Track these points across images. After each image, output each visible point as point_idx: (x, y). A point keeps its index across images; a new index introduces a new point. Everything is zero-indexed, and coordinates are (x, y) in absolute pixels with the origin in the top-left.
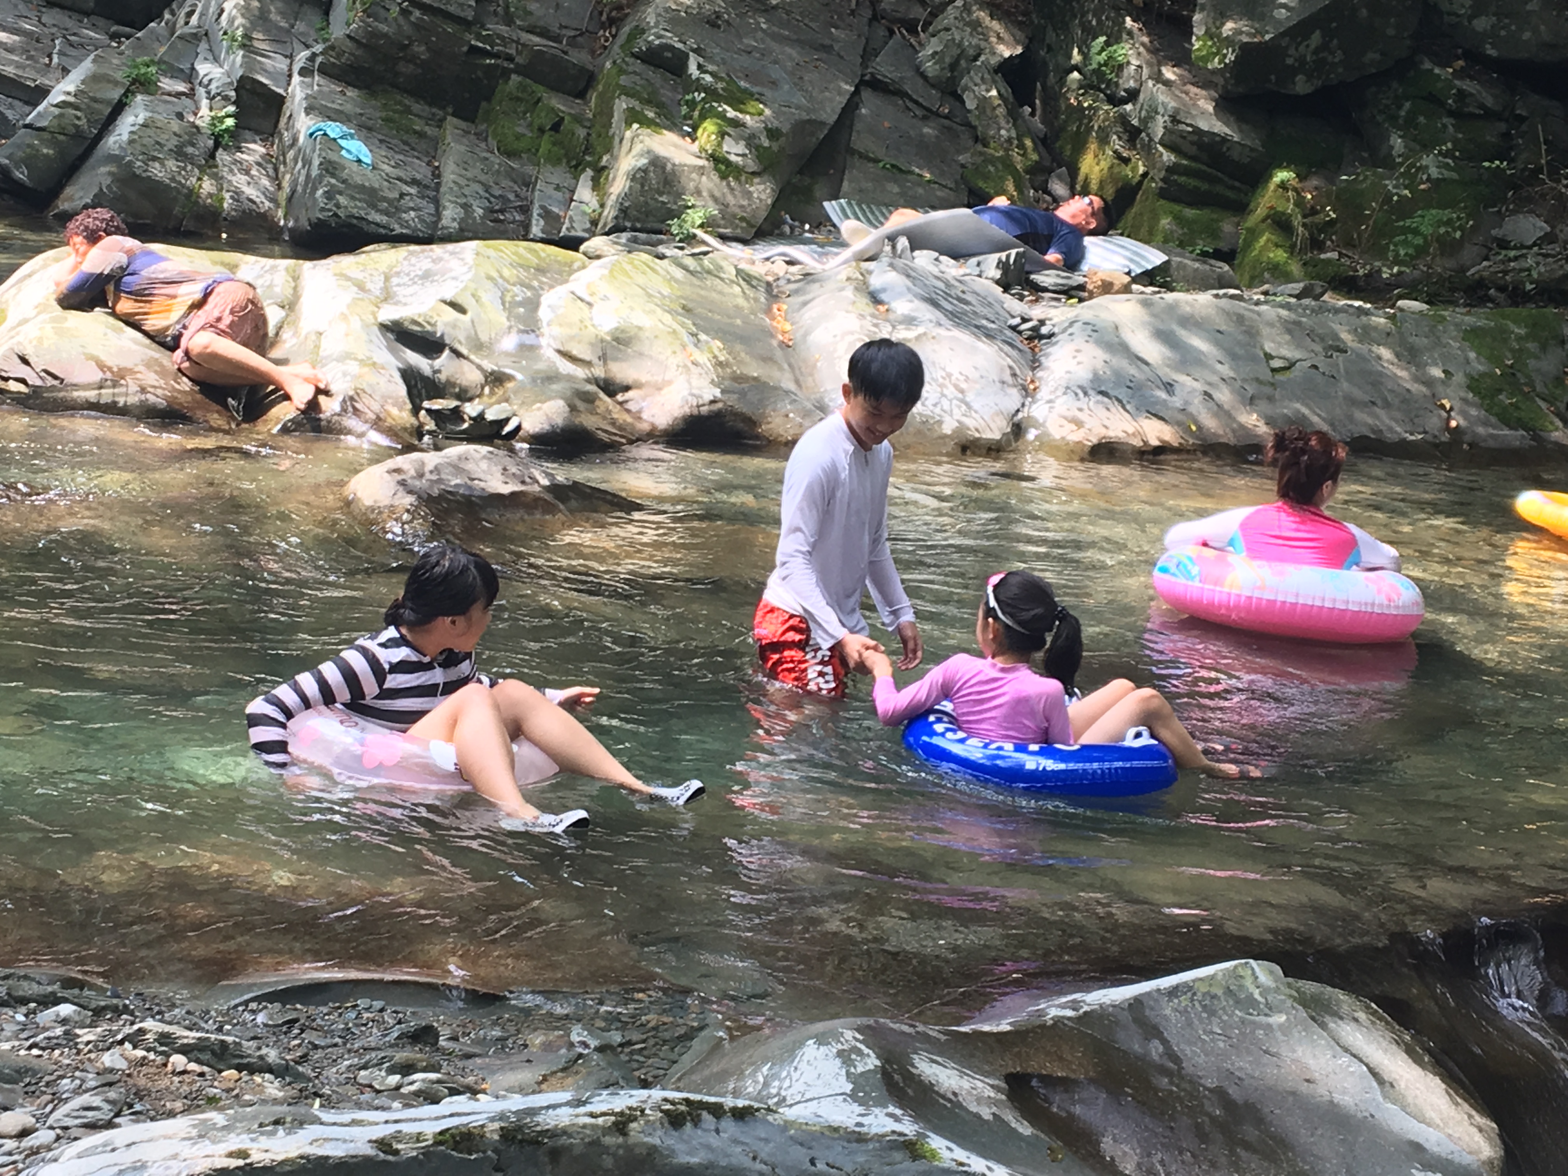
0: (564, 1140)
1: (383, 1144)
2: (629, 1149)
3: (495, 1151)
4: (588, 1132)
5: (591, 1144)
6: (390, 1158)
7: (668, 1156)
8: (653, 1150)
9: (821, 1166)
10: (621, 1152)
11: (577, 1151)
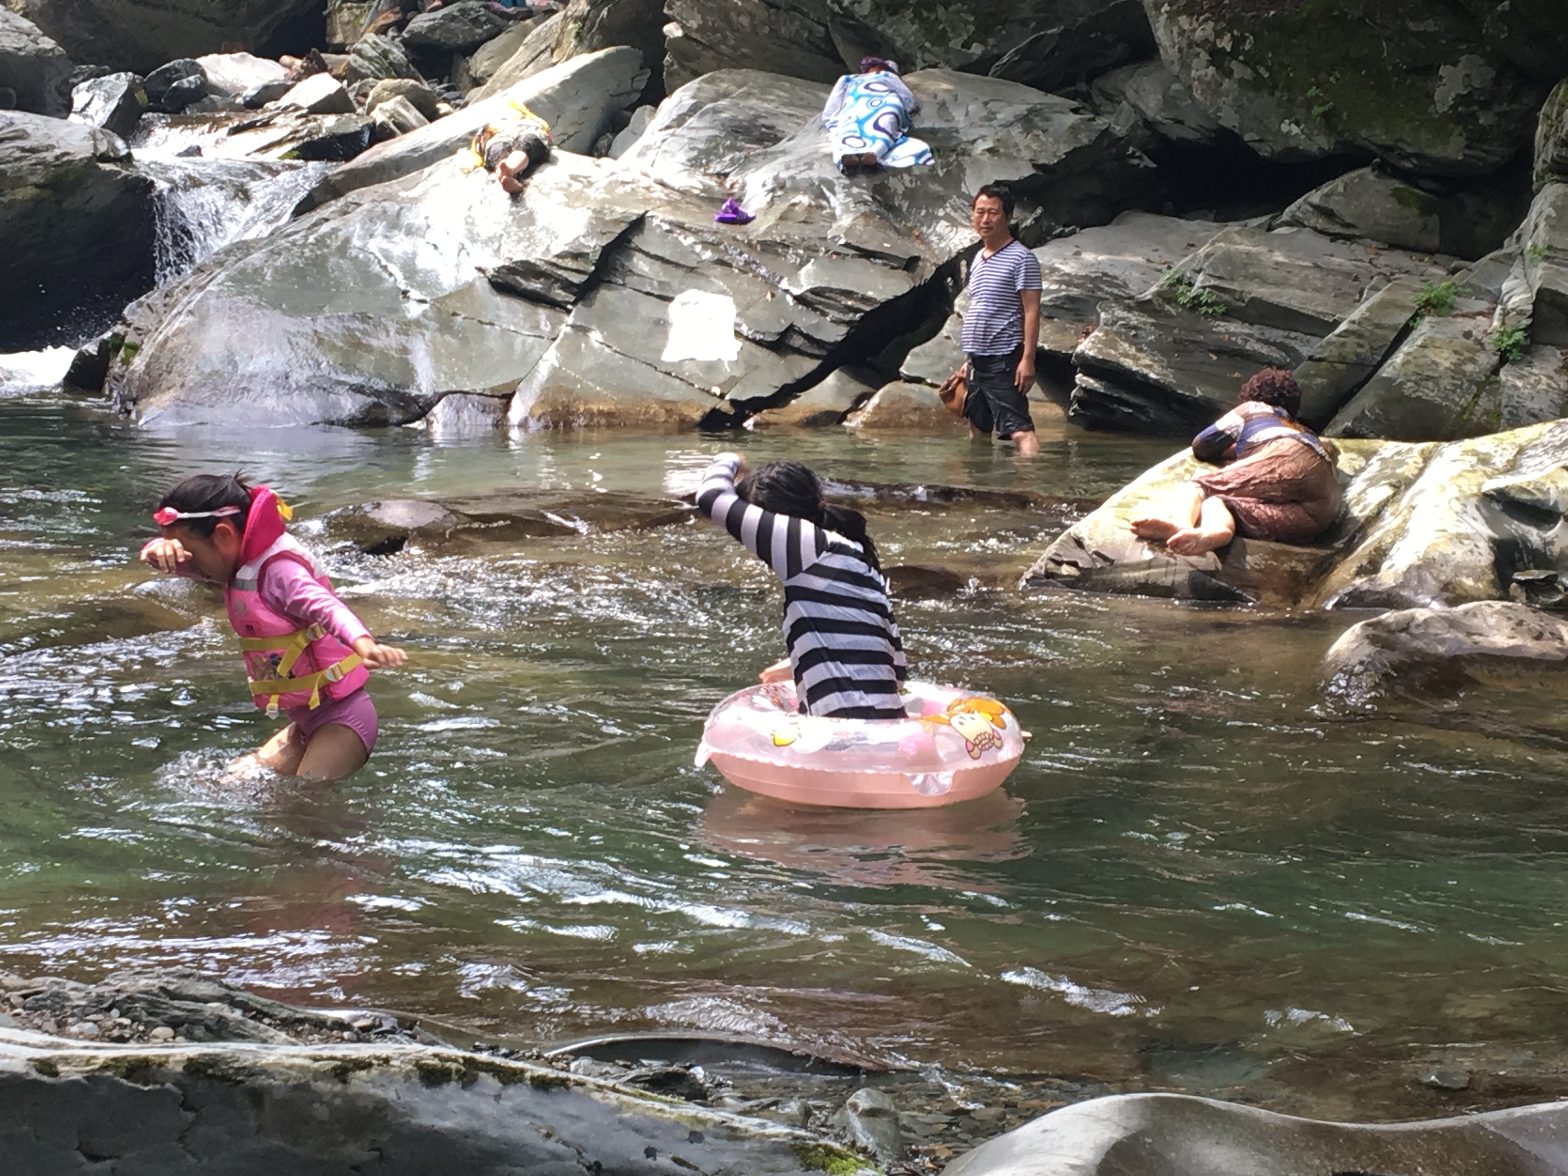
0: (263, 1081)
1: (46, 1066)
2: (350, 1100)
3: (176, 1084)
4: (294, 1073)
5: (297, 1087)
6: (45, 1078)
7: (406, 1114)
8: (382, 1106)
9: (663, 1161)
10: (338, 1101)
11: (278, 1095)
